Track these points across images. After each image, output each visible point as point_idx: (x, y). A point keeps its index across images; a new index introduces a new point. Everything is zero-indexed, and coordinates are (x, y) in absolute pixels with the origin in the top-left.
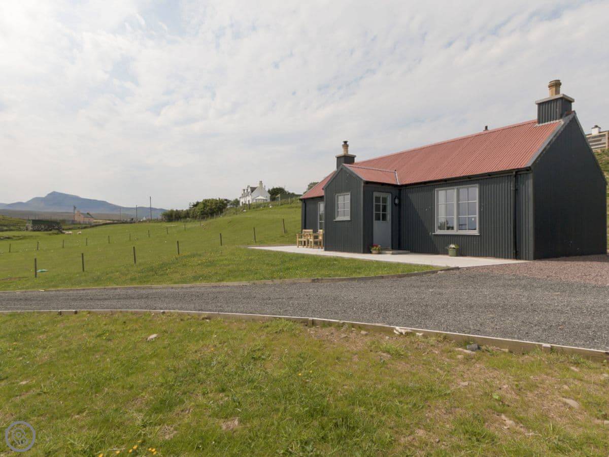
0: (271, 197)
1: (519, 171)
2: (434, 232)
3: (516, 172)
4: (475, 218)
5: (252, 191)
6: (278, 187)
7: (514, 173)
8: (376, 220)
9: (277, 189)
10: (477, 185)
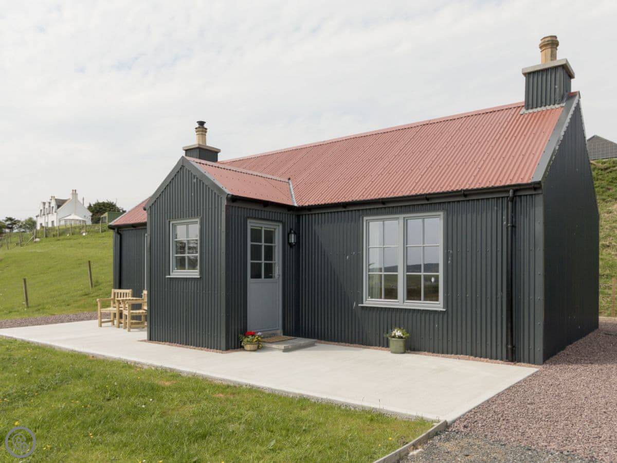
0: (92, 216)
1: (520, 190)
2: (362, 303)
3: (515, 191)
4: (437, 278)
5: (59, 206)
6: (106, 201)
7: (511, 194)
8: (252, 277)
9: (104, 204)
10: (441, 213)
